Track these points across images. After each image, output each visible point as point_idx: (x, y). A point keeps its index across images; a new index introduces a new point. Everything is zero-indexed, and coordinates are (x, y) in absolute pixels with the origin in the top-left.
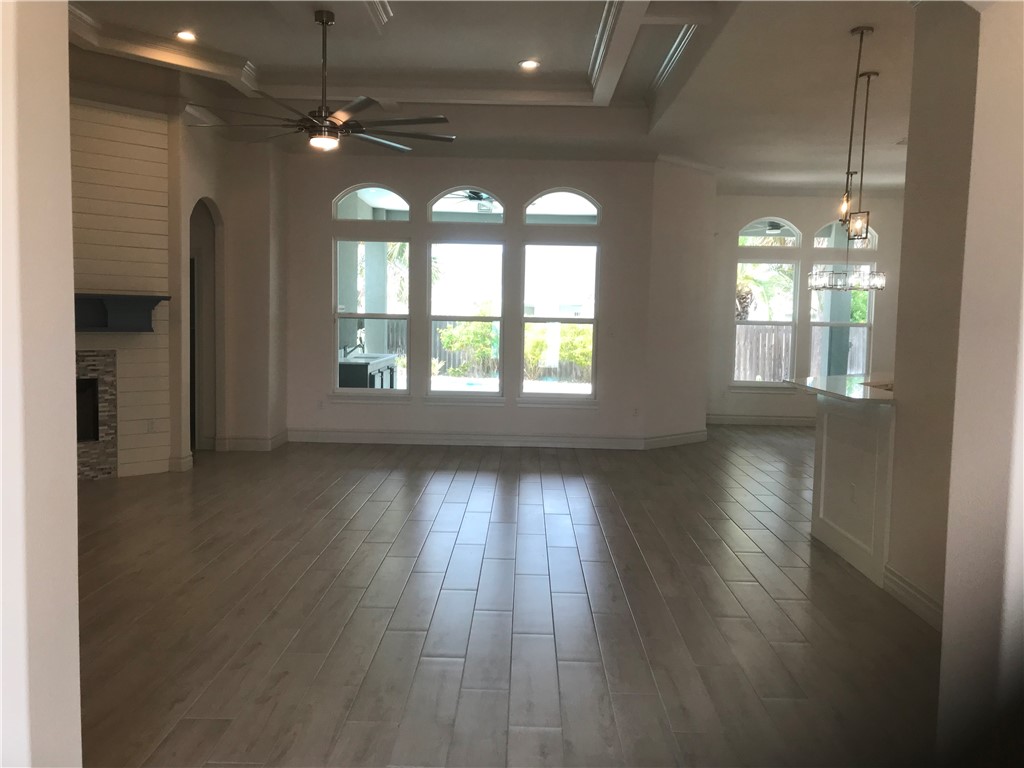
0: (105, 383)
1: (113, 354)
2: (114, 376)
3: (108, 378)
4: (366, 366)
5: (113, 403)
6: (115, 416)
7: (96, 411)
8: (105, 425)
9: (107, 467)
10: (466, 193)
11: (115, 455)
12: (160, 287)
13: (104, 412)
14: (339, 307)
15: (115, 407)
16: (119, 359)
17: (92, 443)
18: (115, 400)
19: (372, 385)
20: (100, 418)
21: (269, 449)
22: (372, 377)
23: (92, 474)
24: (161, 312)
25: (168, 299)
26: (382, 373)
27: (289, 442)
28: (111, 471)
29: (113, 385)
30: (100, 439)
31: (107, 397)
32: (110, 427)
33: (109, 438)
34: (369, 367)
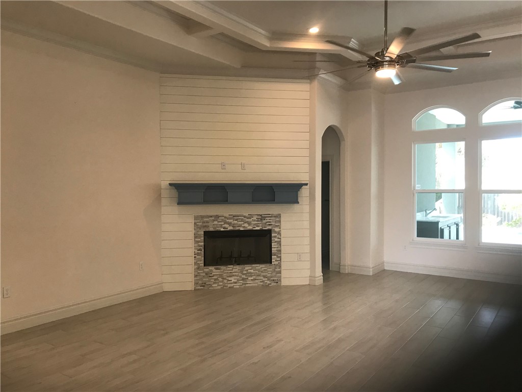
0: (275, 232)
1: (279, 216)
2: (280, 228)
3: (277, 229)
4: (437, 223)
5: (279, 243)
6: (280, 251)
7: (271, 248)
8: (275, 255)
9: (276, 279)
10: (512, 103)
11: (280, 272)
12: (303, 178)
13: (275, 248)
14: (417, 186)
15: (280, 245)
16: (282, 219)
17: (268, 265)
18: (280, 241)
19: (442, 237)
20: (272, 252)
21: (371, 274)
22: (442, 230)
23: (268, 282)
24: (304, 192)
25: (306, 184)
26: (450, 227)
27: (385, 270)
28: (278, 281)
29: (279, 233)
30: (273, 263)
31: (276, 240)
32: (278, 257)
33: (277, 263)
34: (439, 223)
